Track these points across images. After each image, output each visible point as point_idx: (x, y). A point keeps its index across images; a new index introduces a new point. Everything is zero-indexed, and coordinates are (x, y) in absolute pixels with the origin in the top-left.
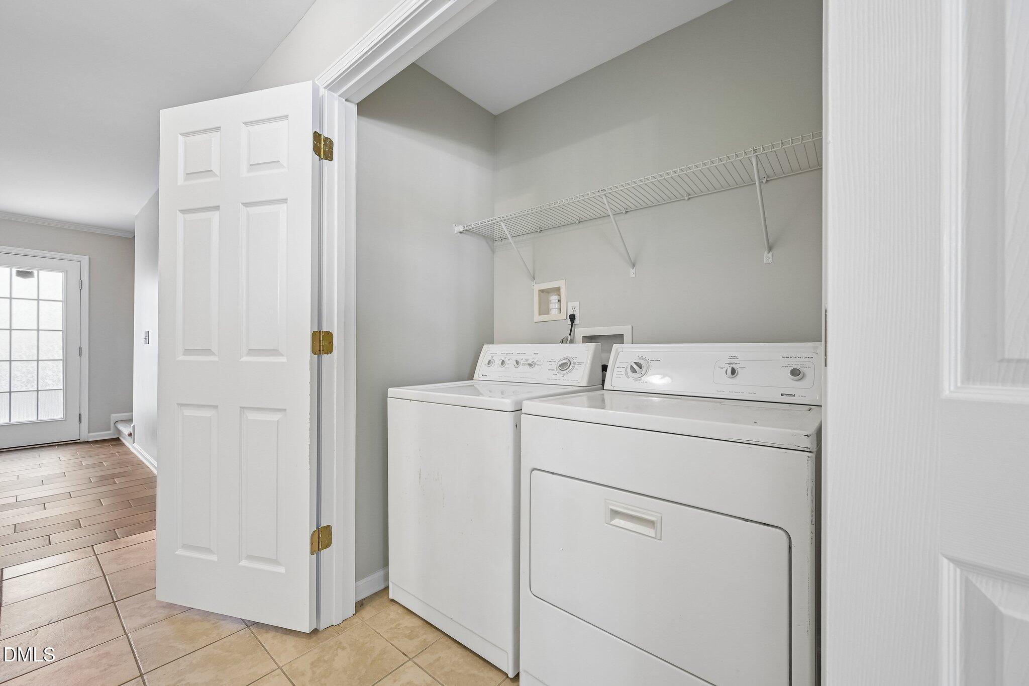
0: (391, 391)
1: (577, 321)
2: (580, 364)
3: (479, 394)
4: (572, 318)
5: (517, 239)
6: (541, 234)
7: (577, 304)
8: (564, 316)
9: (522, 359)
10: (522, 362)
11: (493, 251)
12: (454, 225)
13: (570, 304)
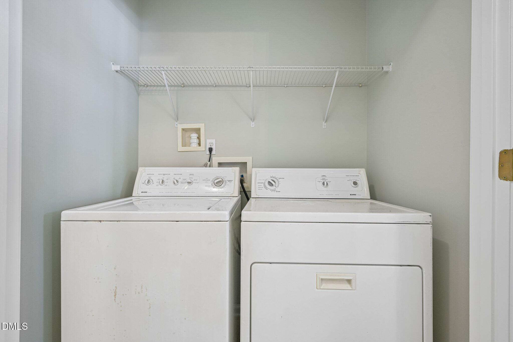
0: (65, 215)
1: (213, 152)
2: (229, 181)
3: (137, 209)
4: (211, 150)
5: (172, 88)
6: (183, 88)
7: (213, 141)
8: (204, 148)
9: (180, 178)
10: (180, 181)
11: (138, 94)
12: (112, 63)
13: (208, 141)
